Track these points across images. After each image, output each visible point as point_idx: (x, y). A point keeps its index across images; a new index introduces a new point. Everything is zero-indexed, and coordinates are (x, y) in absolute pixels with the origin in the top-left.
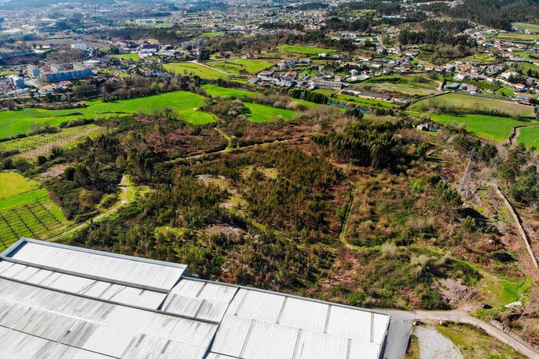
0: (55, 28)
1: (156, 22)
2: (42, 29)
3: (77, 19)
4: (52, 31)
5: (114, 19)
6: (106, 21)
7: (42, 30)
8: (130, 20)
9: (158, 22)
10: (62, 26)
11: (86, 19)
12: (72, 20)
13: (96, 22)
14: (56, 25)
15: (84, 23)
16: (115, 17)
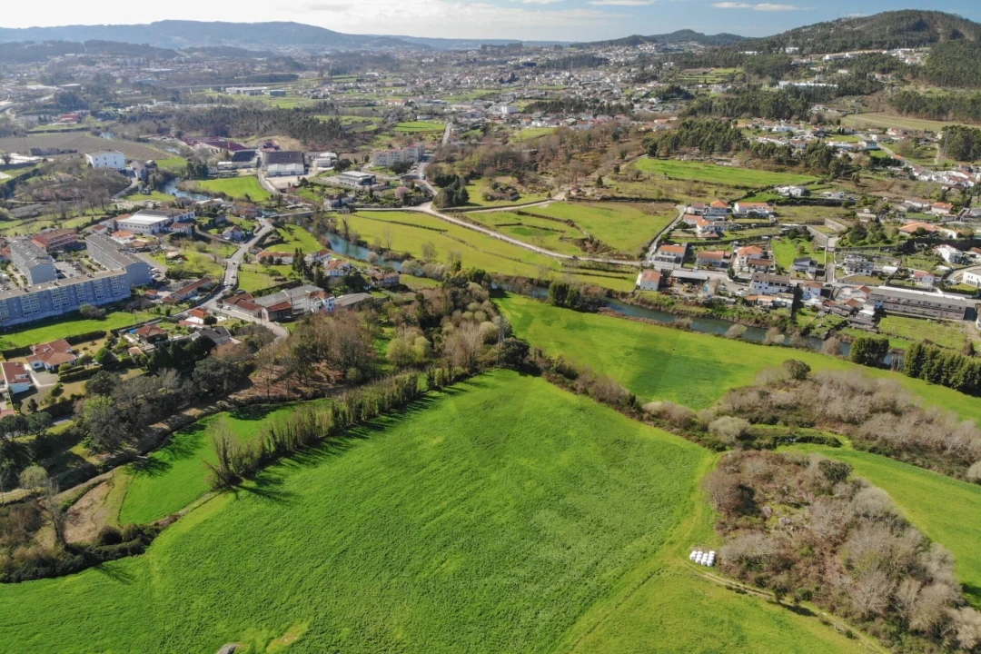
0: (51, 107)
1: (272, 94)
2: (24, 109)
3: (101, 88)
4: (45, 112)
5: (180, 87)
6: (165, 91)
7: (23, 111)
8: (214, 89)
9: (275, 94)
10: (67, 103)
11: (120, 86)
12: (89, 89)
13: (144, 94)
14: (55, 99)
15: (116, 95)
16: (181, 81)
